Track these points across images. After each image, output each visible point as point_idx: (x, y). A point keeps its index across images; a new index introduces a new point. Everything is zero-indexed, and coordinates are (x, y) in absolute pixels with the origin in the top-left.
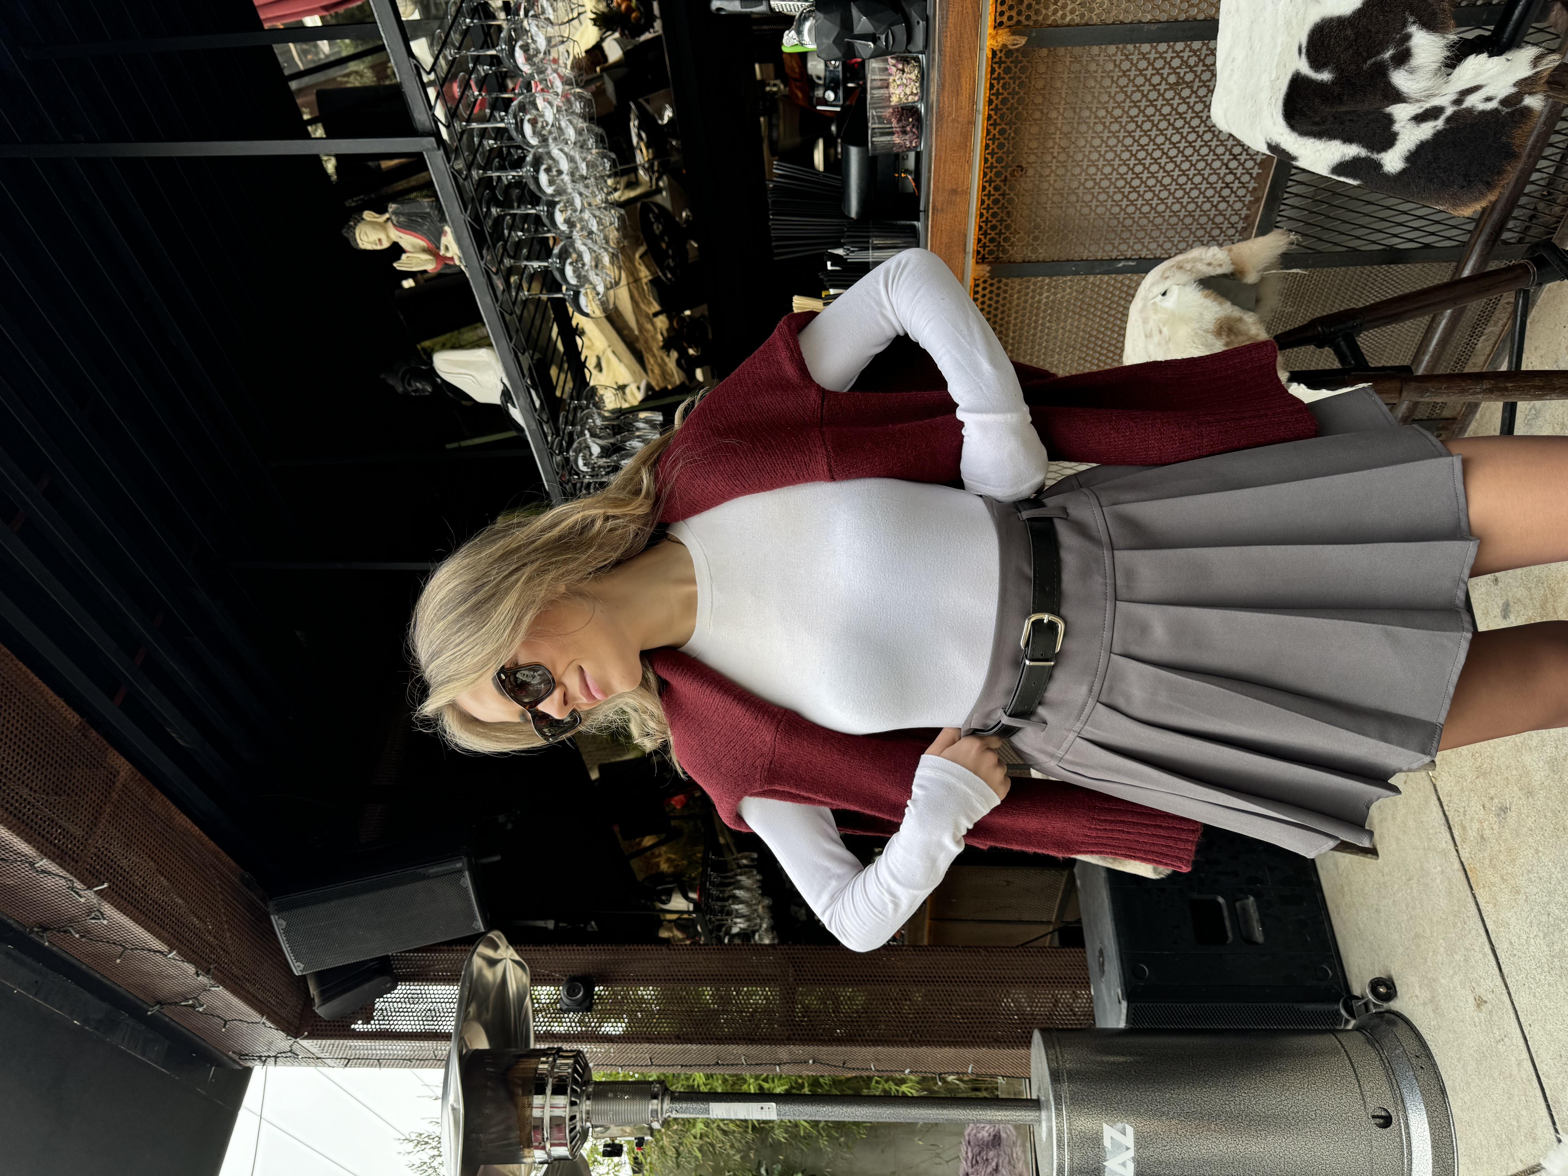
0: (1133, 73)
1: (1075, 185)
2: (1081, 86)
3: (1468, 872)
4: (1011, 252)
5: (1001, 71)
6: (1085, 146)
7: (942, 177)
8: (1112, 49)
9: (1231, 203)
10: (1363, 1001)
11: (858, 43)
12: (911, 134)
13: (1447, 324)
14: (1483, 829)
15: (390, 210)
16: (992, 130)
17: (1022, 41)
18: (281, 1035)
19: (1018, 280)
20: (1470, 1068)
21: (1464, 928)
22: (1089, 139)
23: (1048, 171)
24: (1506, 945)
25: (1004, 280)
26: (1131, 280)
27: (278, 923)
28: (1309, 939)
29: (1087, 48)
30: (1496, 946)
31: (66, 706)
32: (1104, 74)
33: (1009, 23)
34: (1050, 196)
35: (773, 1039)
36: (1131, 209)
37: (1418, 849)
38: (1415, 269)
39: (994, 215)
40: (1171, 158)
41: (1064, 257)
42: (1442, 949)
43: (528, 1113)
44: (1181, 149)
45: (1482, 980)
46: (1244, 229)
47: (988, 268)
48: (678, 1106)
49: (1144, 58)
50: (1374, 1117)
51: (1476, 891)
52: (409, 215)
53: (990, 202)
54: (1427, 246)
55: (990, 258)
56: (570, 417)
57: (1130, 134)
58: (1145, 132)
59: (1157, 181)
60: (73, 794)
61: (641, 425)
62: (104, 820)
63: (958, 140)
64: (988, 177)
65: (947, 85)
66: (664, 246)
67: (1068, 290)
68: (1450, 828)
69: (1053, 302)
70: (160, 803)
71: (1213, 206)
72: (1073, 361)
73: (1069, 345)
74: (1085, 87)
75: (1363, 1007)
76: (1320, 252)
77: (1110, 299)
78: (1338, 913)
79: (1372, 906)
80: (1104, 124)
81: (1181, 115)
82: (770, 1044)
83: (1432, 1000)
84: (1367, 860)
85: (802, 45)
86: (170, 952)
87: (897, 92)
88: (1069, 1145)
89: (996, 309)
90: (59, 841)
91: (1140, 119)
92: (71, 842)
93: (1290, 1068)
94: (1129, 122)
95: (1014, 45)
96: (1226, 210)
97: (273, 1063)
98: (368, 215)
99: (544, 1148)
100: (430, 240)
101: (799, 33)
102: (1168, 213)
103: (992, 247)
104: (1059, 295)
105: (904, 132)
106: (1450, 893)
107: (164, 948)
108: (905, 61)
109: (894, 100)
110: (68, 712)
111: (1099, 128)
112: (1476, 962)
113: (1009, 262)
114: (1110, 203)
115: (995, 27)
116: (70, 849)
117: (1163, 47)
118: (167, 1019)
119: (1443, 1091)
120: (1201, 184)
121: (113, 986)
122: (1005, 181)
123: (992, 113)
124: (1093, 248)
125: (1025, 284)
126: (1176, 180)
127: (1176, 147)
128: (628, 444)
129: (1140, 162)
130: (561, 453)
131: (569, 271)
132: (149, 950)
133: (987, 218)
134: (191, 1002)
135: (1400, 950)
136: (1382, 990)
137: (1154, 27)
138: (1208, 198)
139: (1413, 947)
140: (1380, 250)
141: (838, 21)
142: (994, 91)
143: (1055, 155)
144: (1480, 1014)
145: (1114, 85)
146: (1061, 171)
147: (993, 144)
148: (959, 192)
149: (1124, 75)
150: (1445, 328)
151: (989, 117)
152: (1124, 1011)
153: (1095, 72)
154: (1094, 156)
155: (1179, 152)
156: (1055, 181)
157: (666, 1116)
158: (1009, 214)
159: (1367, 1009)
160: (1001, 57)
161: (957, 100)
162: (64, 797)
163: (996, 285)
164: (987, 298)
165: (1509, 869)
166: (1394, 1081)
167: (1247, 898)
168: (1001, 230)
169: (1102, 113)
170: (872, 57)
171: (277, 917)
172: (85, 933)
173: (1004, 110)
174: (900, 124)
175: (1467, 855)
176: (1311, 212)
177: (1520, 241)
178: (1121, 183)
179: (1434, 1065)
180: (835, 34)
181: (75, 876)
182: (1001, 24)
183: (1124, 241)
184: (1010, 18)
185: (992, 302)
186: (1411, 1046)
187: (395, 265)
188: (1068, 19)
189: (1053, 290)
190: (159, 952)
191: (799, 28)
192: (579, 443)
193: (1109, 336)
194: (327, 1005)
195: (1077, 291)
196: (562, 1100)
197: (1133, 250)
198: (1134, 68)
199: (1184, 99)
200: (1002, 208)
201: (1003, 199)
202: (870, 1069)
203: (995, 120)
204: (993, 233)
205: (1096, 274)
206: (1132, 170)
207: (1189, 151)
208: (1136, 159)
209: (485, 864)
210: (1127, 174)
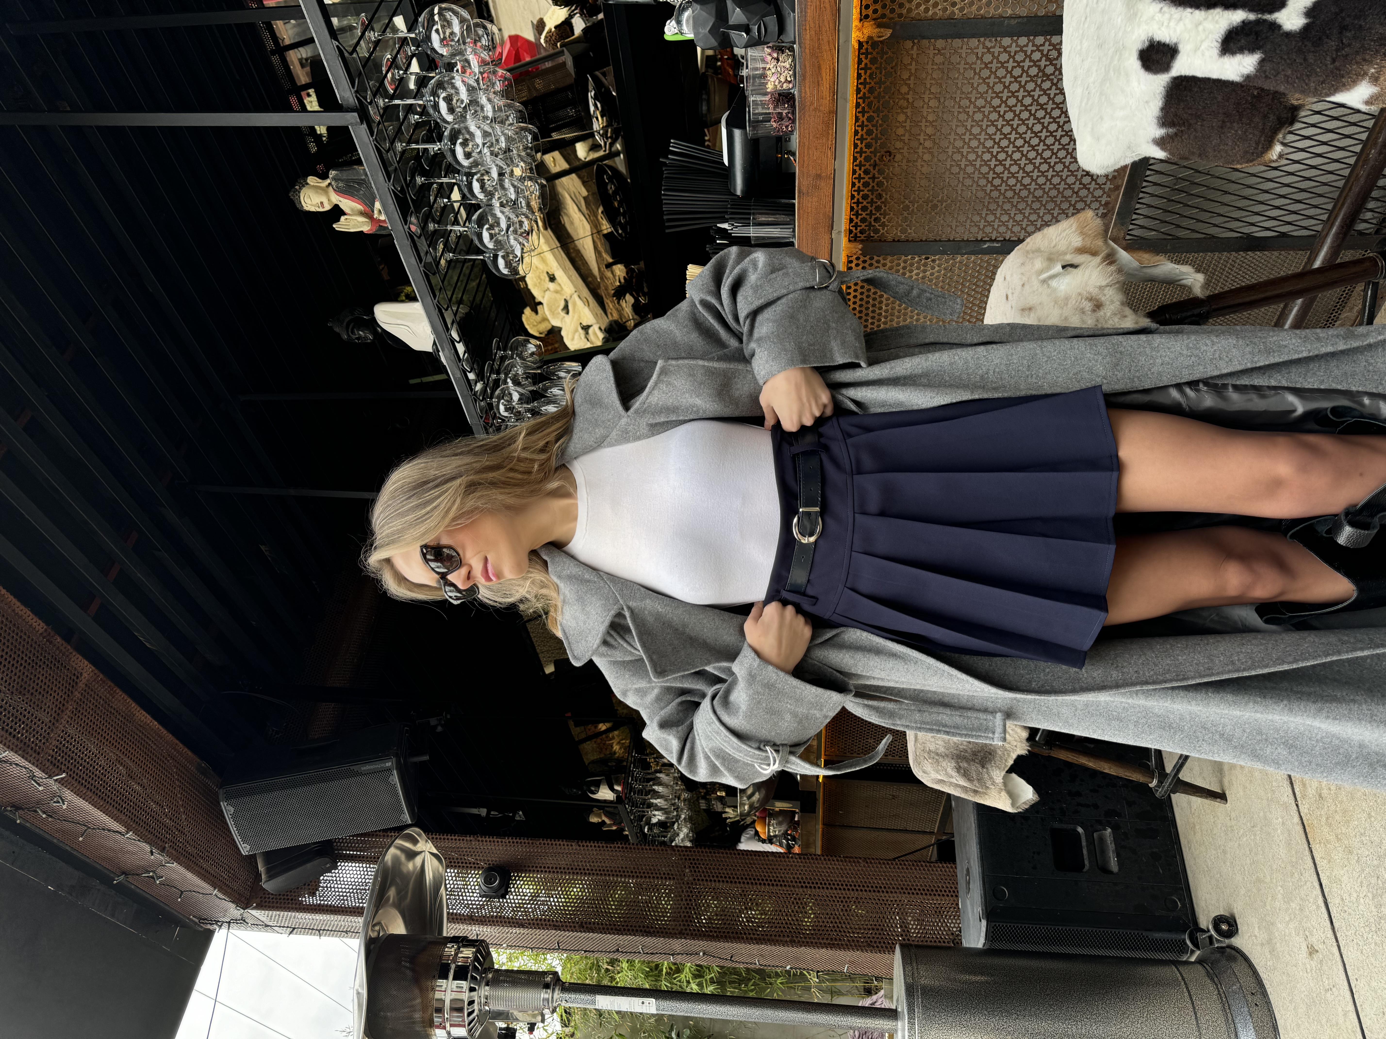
0: (995, 65)
1: (941, 170)
2: (945, 77)
3: (1307, 827)
4: (882, 231)
5: (867, 61)
6: (949, 134)
7: (806, 163)
8: (974, 42)
10: (1207, 935)
11: (734, 34)
12: (785, 119)
13: (1298, 311)
14: (1321, 789)
15: (330, 176)
16: (861, 117)
17: (888, 33)
18: (232, 906)
19: (889, 258)
20: (1300, 1010)
21: (1300, 878)
22: (954, 127)
23: (915, 157)
24: (1337, 901)
25: (876, 258)
26: (996, 260)
27: (228, 809)
28: (1161, 871)
29: (949, 41)
30: (1329, 900)
31: (32, 616)
32: (967, 66)
33: (875, 16)
34: (918, 179)
35: (667, 933)
37: (1262, 800)
38: (1271, 257)
39: (865, 197)
40: (1033, 147)
41: (931, 237)
42: (1280, 896)
43: (431, 995)
44: (1043, 138)
45: (1315, 930)
47: (860, 246)
48: (567, 996)
49: (1005, 51)
51: (1312, 846)
52: (347, 181)
53: (860, 185)
54: (1283, 235)
55: (863, 237)
56: (496, 366)
57: (993, 123)
58: (1008, 122)
59: (1020, 168)
60: (37, 694)
61: (563, 374)
62: (66, 717)
63: (820, 128)
64: (858, 161)
65: (808, 75)
66: (616, 204)
67: (937, 268)
68: (1292, 783)
69: (923, 278)
70: (122, 700)
71: (1074, 192)
74: (949, 78)
75: (1208, 939)
76: (1178, 238)
77: (977, 277)
78: (1190, 848)
79: (1220, 847)
81: (1042, 106)
82: (664, 937)
83: (1270, 941)
84: (1216, 805)
85: (682, 34)
86: (127, 833)
87: (772, 80)
90: (22, 735)
91: (1002, 109)
92: (34, 736)
93: (1131, 997)
94: (992, 112)
95: (880, 37)
96: (1087, 197)
98: (312, 180)
99: (444, 1028)
100: (366, 204)
101: (679, 22)
103: (863, 226)
104: (928, 273)
105: (781, 118)
106: (1289, 844)
107: (122, 829)
108: (780, 50)
109: (770, 87)
110: (34, 620)
111: (963, 117)
112: (1310, 912)
113: (880, 240)
114: (975, 187)
115: (861, 20)
116: (33, 742)
117: (1023, 40)
118: (133, 887)
119: (1275, 1028)
121: (82, 857)
122: (875, 166)
123: (860, 101)
124: (960, 230)
125: (896, 262)
126: (1038, 168)
127: (1037, 137)
128: (548, 391)
129: (1003, 150)
130: (484, 399)
131: (486, 235)
132: (109, 830)
133: (858, 199)
134: (151, 874)
135: (1243, 891)
136: (1224, 927)
137: (1013, 22)
138: (1069, 185)
139: (1254, 890)
140: (1237, 238)
141: (714, 12)
142: (862, 80)
143: (922, 141)
144: (1312, 962)
145: (977, 77)
147: (862, 130)
148: (822, 177)
149: (986, 67)
150: (1297, 315)
151: (858, 105)
152: (984, 929)
153: (958, 64)
154: (959, 144)
156: (922, 166)
157: (555, 1004)
158: (879, 196)
159: (1211, 942)
160: (867, 49)
162: (28, 695)
163: (868, 262)
165: (1344, 829)
166: (1229, 1015)
167: (1105, 830)
168: (871, 211)
169: (966, 103)
170: (746, 47)
171: (226, 804)
172: (51, 814)
173: (872, 98)
174: (778, 110)
175: (1306, 811)
176: (1169, 200)
177: (1377, 232)
178: (985, 169)
179: (1268, 1003)
180: (711, 24)
181: (37, 767)
182: (867, 17)
183: (989, 224)
184: (875, 11)
186: (1247, 982)
187: (334, 226)
188: (930, 13)
189: (922, 268)
190: (117, 832)
191: (678, 18)
192: (502, 390)
194: (273, 882)
195: (945, 269)
196: (464, 984)
197: (998, 232)
198: (995, 61)
199: (1044, 91)
200: (872, 191)
201: (873, 182)
202: (755, 964)
203: (863, 108)
204: (864, 214)
205: (962, 255)
206: (996, 157)
207: (1050, 141)
208: (999, 147)
209: (416, 763)
210: (990, 160)
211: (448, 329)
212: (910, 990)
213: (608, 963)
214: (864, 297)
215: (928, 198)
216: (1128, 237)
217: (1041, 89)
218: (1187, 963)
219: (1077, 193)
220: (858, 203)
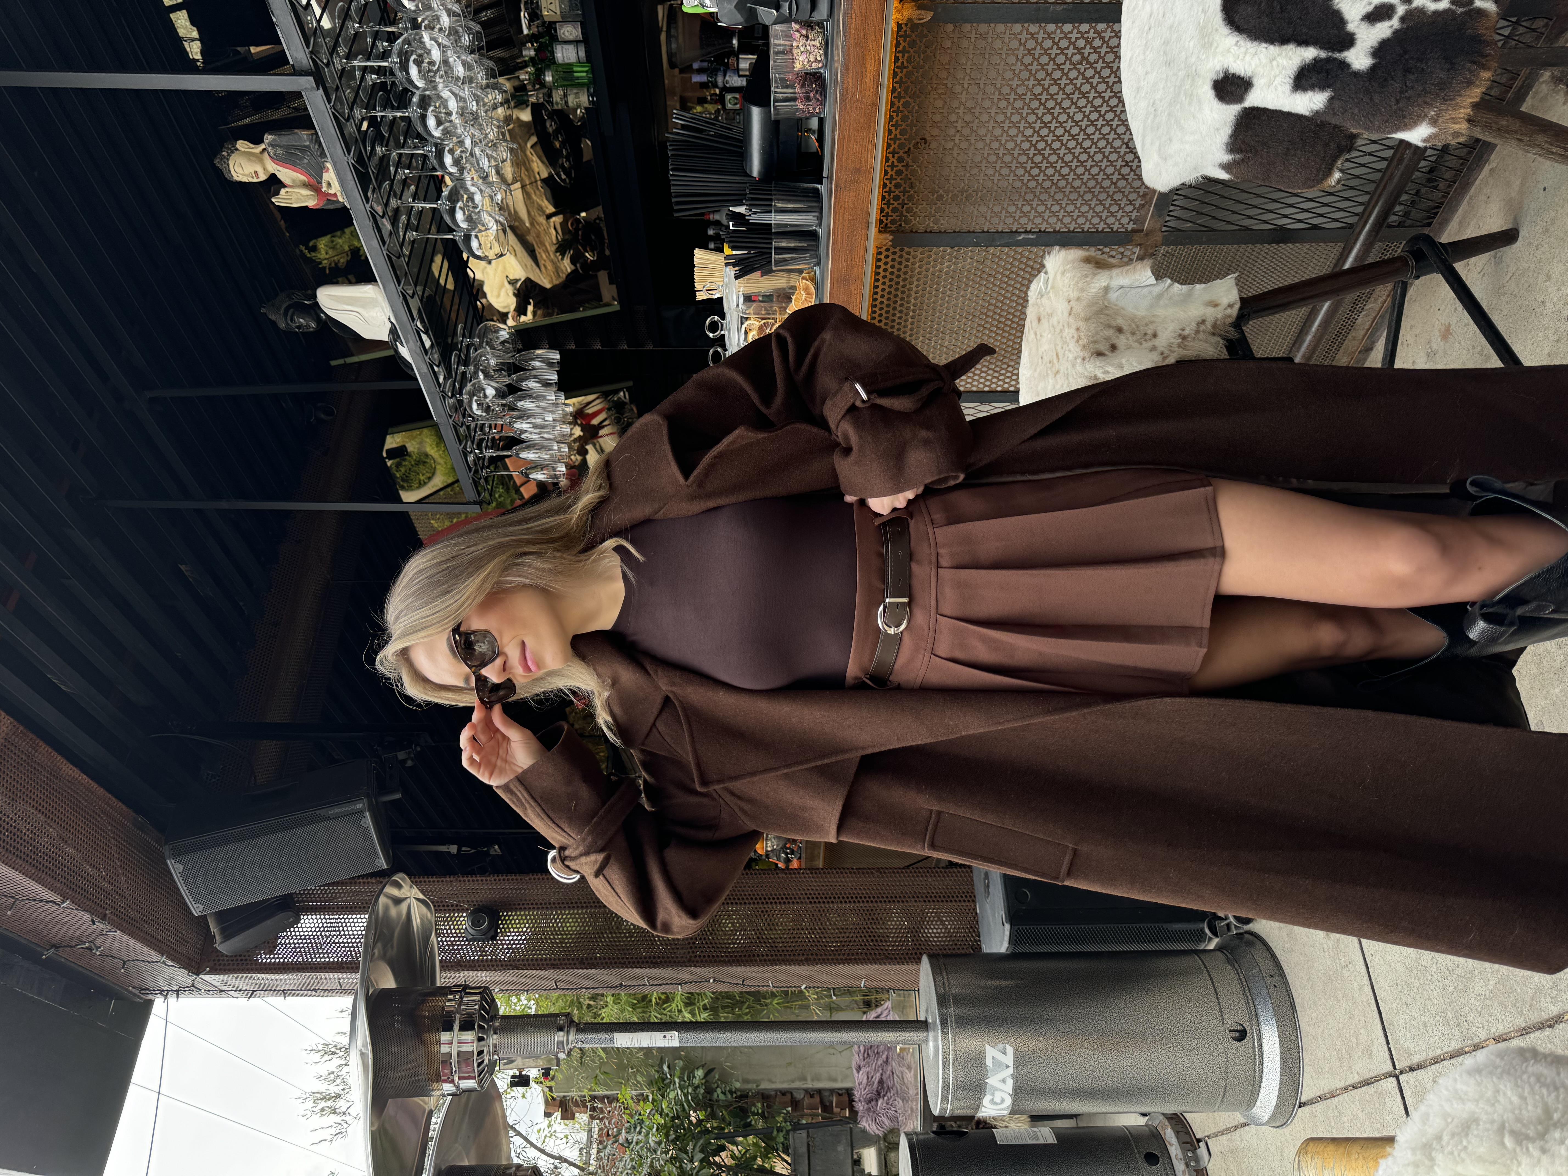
0: (1038, 52)
1: (978, 159)
2: (986, 63)
4: (914, 222)
5: (906, 44)
6: (988, 122)
7: (845, 156)
8: (1017, 27)
9: (1130, 181)
10: (1226, 922)
11: (761, 10)
12: (814, 101)
15: (266, 141)
16: (896, 102)
17: (928, 16)
18: (183, 972)
19: (921, 249)
20: (1317, 988)
22: (993, 115)
23: (950, 145)
25: (906, 249)
26: (1030, 252)
27: (175, 867)
29: (992, 25)
32: (1009, 52)
34: (953, 168)
35: (675, 962)
36: (1032, 184)
38: (1303, 249)
39: (897, 186)
40: (1073, 136)
41: (965, 228)
43: (436, 1049)
44: (1083, 127)
46: (1142, 206)
47: (891, 237)
48: (583, 1036)
49: (1049, 37)
50: (1230, 1031)
52: (287, 148)
53: (893, 173)
54: (1315, 227)
55: (893, 227)
56: (463, 357)
57: (1033, 112)
58: (1049, 110)
59: (1059, 157)
61: (537, 364)
63: (861, 120)
64: (892, 148)
65: (851, 66)
66: (558, 145)
67: (969, 260)
69: (954, 271)
71: (1112, 183)
72: (972, 328)
73: (968, 313)
74: (990, 63)
75: (1225, 926)
76: (1213, 230)
77: (1009, 270)
80: (1008, 100)
81: (1084, 95)
82: (672, 966)
85: (703, 6)
86: (63, 902)
87: (801, 58)
88: (953, 1065)
89: (898, 276)
91: (1044, 97)
93: (1157, 988)
94: (1033, 100)
95: (920, 19)
97: (175, 996)
98: (242, 145)
99: (452, 1082)
100: (310, 175)
102: (1069, 189)
103: (894, 217)
104: (960, 265)
105: (808, 99)
107: (57, 898)
108: (809, 25)
109: (798, 66)
111: (1003, 104)
113: (912, 231)
114: (1012, 177)
115: (901, 1)
117: (1068, 27)
118: (63, 960)
119: (1293, 1008)
120: (1101, 161)
122: (908, 152)
123: (897, 85)
124: (995, 221)
125: (927, 254)
126: (1077, 158)
127: (1078, 126)
128: (523, 384)
129: (1042, 139)
130: (453, 395)
131: (459, 216)
132: (40, 901)
133: (890, 188)
134: (87, 945)
137: (1059, 8)
138: (1108, 176)
140: (1270, 230)
142: (899, 64)
143: (959, 128)
145: (1019, 63)
146: (964, 145)
147: (897, 116)
148: (861, 171)
149: (1029, 53)
150: (1323, 318)
151: (894, 90)
152: (1008, 934)
153: (1001, 49)
154: (998, 132)
155: (1081, 130)
156: (958, 154)
157: (571, 1046)
158: (912, 186)
159: (1229, 929)
160: (906, 31)
161: (861, 81)
163: (898, 255)
164: (889, 265)
166: (1250, 998)
168: (903, 200)
169: (1006, 90)
170: (774, 24)
171: (173, 861)
173: (909, 83)
174: (804, 90)
178: (1023, 159)
179: (1286, 983)
183: (1025, 214)
185: (895, 270)
186: (1265, 964)
187: (272, 200)
189: (954, 260)
190: (51, 901)
192: (472, 385)
193: (1008, 305)
194: (228, 943)
195: (977, 261)
196: (469, 1036)
197: (1033, 223)
198: (1038, 47)
199: (1087, 79)
200: (905, 180)
201: (907, 170)
202: (768, 986)
203: (900, 93)
204: (896, 203)
205: (996, 246)
206: (1035, 146)
207: (1090, 130)
208: (1039, 136)
209: (385, 803)
210: (1029, 149)
211: (413, 320)
212: (942, 1000)
213: (591, 998)
214: (892, 290)
215: (963, 188)
216: (1164, 229)
217: (1084, 78)
218: (1205, 951)
219: (1115, 184)
220: (889, 192)
